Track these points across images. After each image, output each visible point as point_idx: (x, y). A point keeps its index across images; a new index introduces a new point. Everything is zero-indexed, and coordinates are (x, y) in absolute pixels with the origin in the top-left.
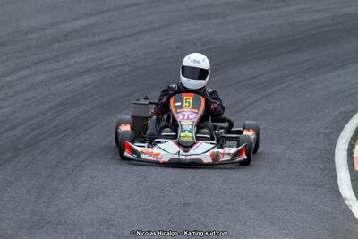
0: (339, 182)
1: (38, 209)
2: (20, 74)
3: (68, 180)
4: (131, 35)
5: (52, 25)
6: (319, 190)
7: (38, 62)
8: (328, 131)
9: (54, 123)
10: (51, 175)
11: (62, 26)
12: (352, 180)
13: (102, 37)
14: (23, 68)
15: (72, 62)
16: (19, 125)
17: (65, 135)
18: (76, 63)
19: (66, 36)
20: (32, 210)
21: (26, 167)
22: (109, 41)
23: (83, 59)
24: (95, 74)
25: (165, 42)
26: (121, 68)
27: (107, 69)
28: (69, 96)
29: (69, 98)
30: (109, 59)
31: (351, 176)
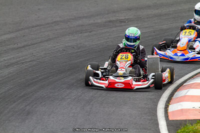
0: (160, 127)
3: (1, 129)
4: (37, 43)
6: (148, 131)
8: (153, 97)
12: (167, 126)
13: (19, 45)
15: (2, 59)
18: (5, 60)
22: (23, 47)
23: (9, 57)
24: (16, 66)
25: (56, 47)
26: (30, 63)
27: (23, 63)
28: (1, 79)
30: (23, 57)
31: (167, 123)
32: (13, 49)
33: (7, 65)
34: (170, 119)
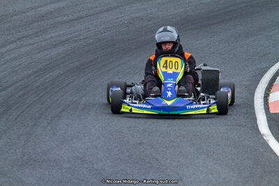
0: (258, 122)
1: (26, 151)
2: (8, 47)
3: (49, 128)
4: (93, 14)
5: (32, 9)
6: (243, 129)
7: (23, 38)
8: (248, 83)
9: (37, 84)
10: (35, 124)
11: (39, 9)
12: (268, 121)
13: (71, 17)
14: (10, 43)
15: (48, 36)
16: (9, 87)
17: (46, 93)
18: (52, 38)
19: (43, 17)
20: (22, 152)
21: (16, 119)
22: (76, 19)
23: (57, 34)
24: (66, 45)
25: (120, 19)
26: (86, 40)
27: (76, 41)
28: (48, 63)
29: (47, 65)
30: (77, 34)
31: (267, 118)
32: (64, 23)
33: (54, 43)
34: (272, 112)
